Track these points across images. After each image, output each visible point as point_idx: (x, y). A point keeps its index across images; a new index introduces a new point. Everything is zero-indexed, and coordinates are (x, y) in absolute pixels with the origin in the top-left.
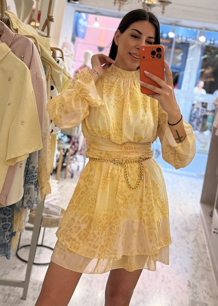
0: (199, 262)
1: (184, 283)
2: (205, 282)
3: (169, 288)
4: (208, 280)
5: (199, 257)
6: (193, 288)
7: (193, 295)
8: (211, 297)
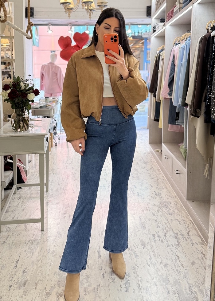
0: (158, 180)
1: (153, 194)
4: (167, 189)
7: (160, 199)
8: (172, 197)
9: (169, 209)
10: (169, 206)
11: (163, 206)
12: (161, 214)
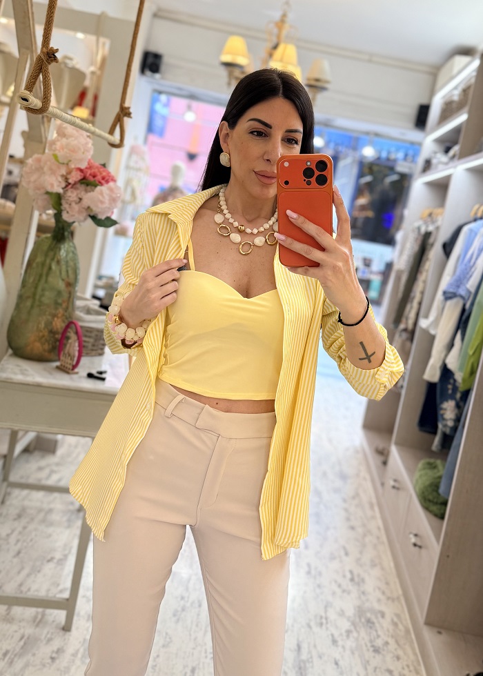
0: (365, 535)
1: (344, 576)
2: (376, 572)
3: (319, 586)
4: (383, 569)
5: (364, 525)
6: (358, 584)
7: (360, 598)
8: (388, 598)
9: (374, 633)
10: (377, 625)
11: (363, 620)
12: (354, 645)
